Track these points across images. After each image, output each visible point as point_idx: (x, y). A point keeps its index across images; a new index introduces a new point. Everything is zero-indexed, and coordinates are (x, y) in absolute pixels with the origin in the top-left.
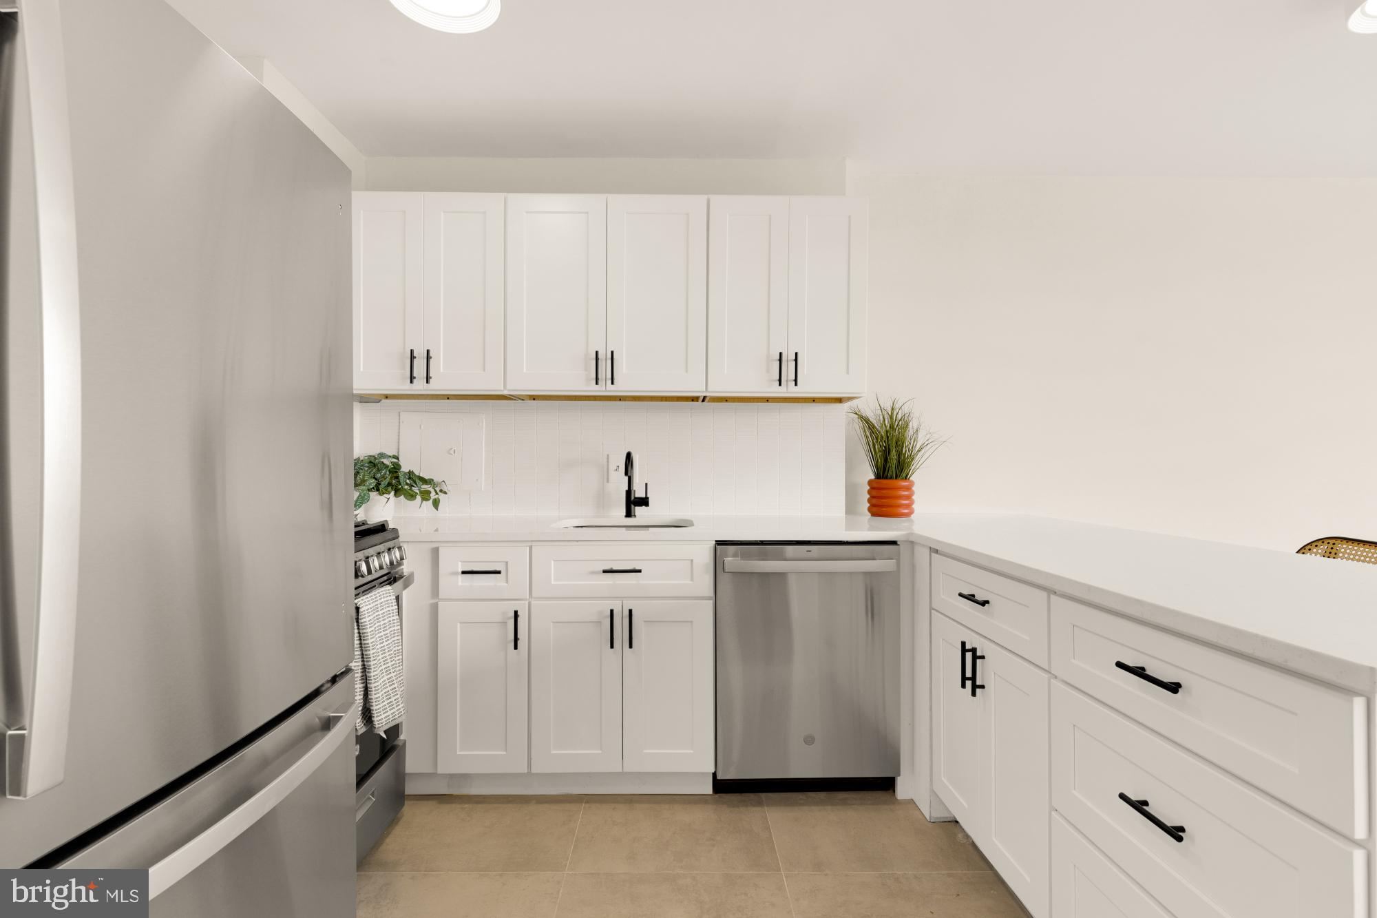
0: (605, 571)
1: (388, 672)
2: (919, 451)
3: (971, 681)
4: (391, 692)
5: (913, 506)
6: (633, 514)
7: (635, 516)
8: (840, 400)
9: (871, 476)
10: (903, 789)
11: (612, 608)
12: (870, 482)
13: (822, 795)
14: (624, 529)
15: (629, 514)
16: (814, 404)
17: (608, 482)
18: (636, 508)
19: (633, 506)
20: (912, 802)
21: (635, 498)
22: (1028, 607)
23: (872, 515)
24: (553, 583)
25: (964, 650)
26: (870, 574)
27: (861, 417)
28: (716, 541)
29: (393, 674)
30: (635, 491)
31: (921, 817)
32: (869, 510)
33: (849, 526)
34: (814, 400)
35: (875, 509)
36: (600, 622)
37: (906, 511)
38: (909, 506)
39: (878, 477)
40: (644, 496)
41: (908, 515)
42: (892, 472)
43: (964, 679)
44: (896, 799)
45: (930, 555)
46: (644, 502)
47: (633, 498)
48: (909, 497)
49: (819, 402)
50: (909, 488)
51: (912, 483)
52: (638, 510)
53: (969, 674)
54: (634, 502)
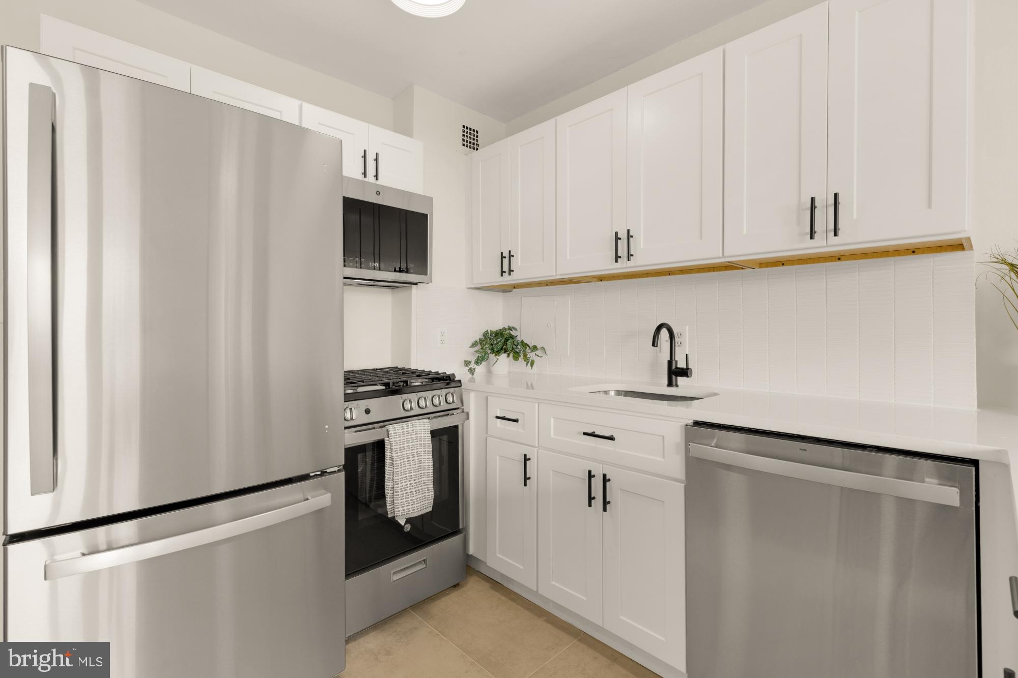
0: (585, 434)
1: (410, 479)
4: (409, 494)
6: (674, 383)
7: (677, 386)
11: (590, 469)
15: (671, 382)
16: (914, 256)
17: (660, 351)
18: (677, 377)
19: (674, 377)
21: (677, 368)
24: (552, 436)
29: (413, 482)
30: (676, 362)
34: (913, 251)
36: (585, 480)
40: (686, 367)
46: (685, 372)
47: (674, 369)
49: (923, 253)
52: (681, 380)
54: (676, 373)
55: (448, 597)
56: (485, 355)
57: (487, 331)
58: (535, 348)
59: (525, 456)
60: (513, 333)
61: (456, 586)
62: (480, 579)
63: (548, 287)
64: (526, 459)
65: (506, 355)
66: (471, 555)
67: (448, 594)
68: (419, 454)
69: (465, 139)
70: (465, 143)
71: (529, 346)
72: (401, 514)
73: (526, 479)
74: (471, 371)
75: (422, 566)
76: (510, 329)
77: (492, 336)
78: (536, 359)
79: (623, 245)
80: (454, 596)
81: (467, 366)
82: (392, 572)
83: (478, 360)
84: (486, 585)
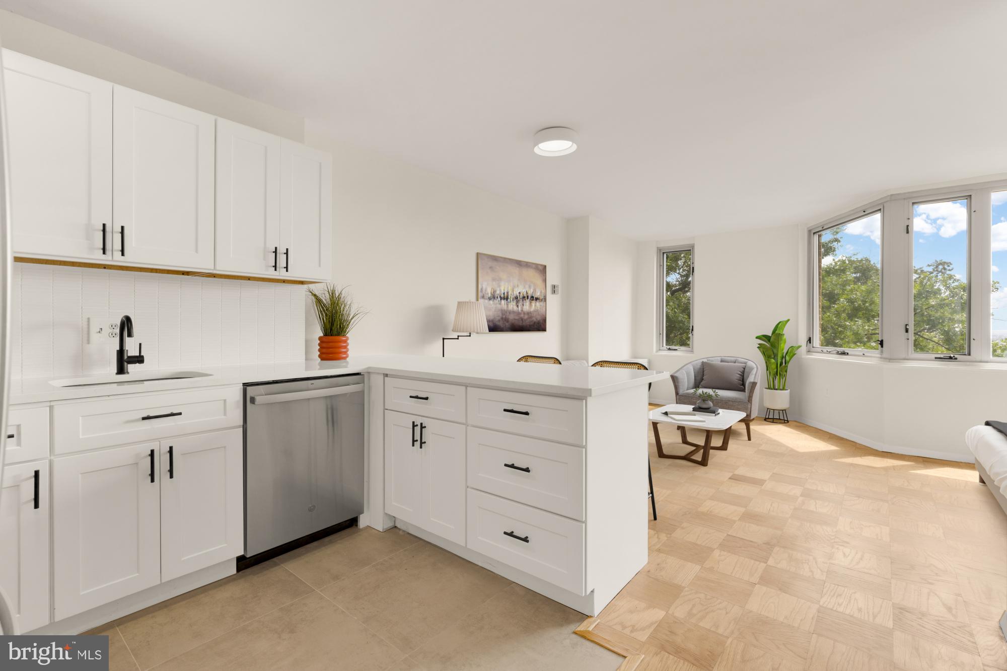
0: (144, 419)
2: (352, 319)
3: (418, 440)
5: (348, 353)
6: (126, 371)
7: (128, 373)
8: (302, 283)
9: (321, 334)
10: (363, 522)
11: (152, 449)
12: (320, 338)
13: (315, 544)
14: (116, 384)
15: (121, 370)
16: (283, 284)
17: (88, 342)
18: (129, 365)
19: (126, 364)
20: (368, 527)
21: (128, 357)
22: (454, 395)
23: (321, 360)
24: (81, 437)
25: (414, 426)
26: (331, 397)
27: (315, 295)
28: (243, 384)
30: (127, 350)
31: (377, 532)
32: (320, 356)
33: (307, 368)
35: (324, 356)
36: (137, 463)
37: (344, 356)
38: (345, 353)
39: (326, 334)
40: (138, 355)
41: (345, 358)
42: (335, 332)
43: (414, 441)
44: (360, 529)
45: (384, 378)
46: (139, 359)
47: (126, 357)
48: (345, 347)
50: (345, 341)
51: (348, 339)
52: (131, 368)
53: (417, 437)
54: (123, 361)
59: (38, 472)
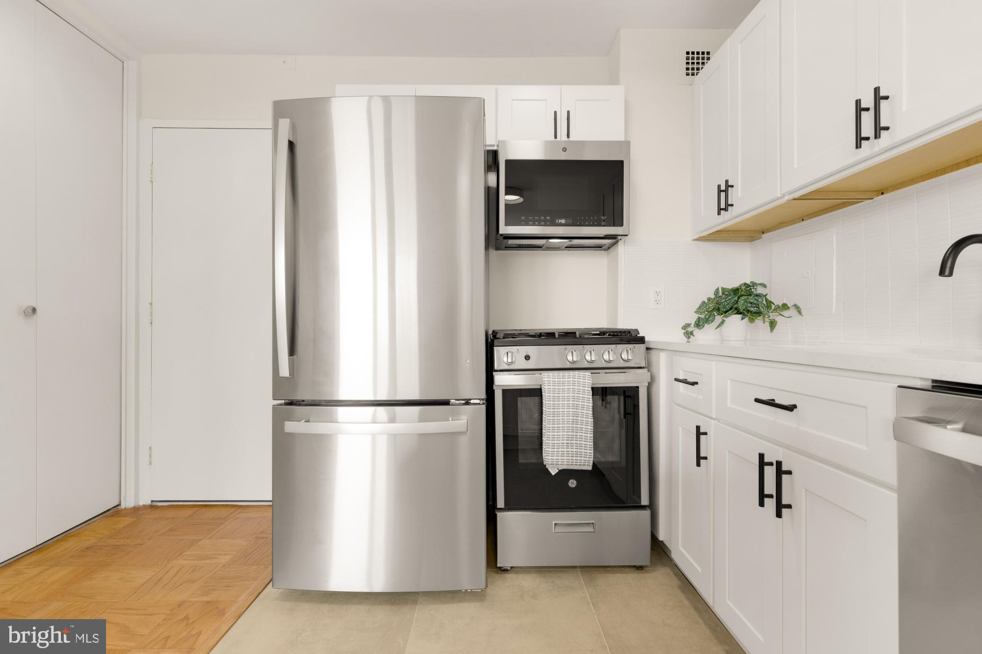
55: (624, 575)
56: (709, 317)
57: (718, 289)
58: (785, 307)
59: (698, 428)
60: (760, 290)
61: (639, 568)
62: (671, 573)
63: (804, 222)
64: (699, 433)
65: (740, 316)
66: (662, 542)
67: (625, 573)
68: (576, 407)
69: (690, 66)
70: (690, 71)
71: (773, 304)
72: (550, 463)
73: (699, 458)
74: (688, 334)
75: (591, 529)
76: (754, 284)
77: (724, 295)
78: (779, 319)
79: (867, 119)
80: (632, 577)
81: (685, 329)
82: (554, 523)
83: (699, 321)
84: (676, 582)
